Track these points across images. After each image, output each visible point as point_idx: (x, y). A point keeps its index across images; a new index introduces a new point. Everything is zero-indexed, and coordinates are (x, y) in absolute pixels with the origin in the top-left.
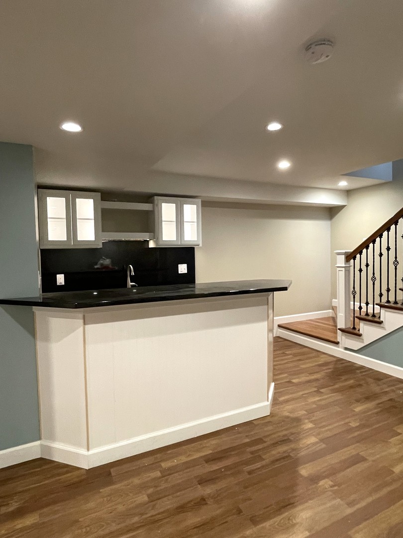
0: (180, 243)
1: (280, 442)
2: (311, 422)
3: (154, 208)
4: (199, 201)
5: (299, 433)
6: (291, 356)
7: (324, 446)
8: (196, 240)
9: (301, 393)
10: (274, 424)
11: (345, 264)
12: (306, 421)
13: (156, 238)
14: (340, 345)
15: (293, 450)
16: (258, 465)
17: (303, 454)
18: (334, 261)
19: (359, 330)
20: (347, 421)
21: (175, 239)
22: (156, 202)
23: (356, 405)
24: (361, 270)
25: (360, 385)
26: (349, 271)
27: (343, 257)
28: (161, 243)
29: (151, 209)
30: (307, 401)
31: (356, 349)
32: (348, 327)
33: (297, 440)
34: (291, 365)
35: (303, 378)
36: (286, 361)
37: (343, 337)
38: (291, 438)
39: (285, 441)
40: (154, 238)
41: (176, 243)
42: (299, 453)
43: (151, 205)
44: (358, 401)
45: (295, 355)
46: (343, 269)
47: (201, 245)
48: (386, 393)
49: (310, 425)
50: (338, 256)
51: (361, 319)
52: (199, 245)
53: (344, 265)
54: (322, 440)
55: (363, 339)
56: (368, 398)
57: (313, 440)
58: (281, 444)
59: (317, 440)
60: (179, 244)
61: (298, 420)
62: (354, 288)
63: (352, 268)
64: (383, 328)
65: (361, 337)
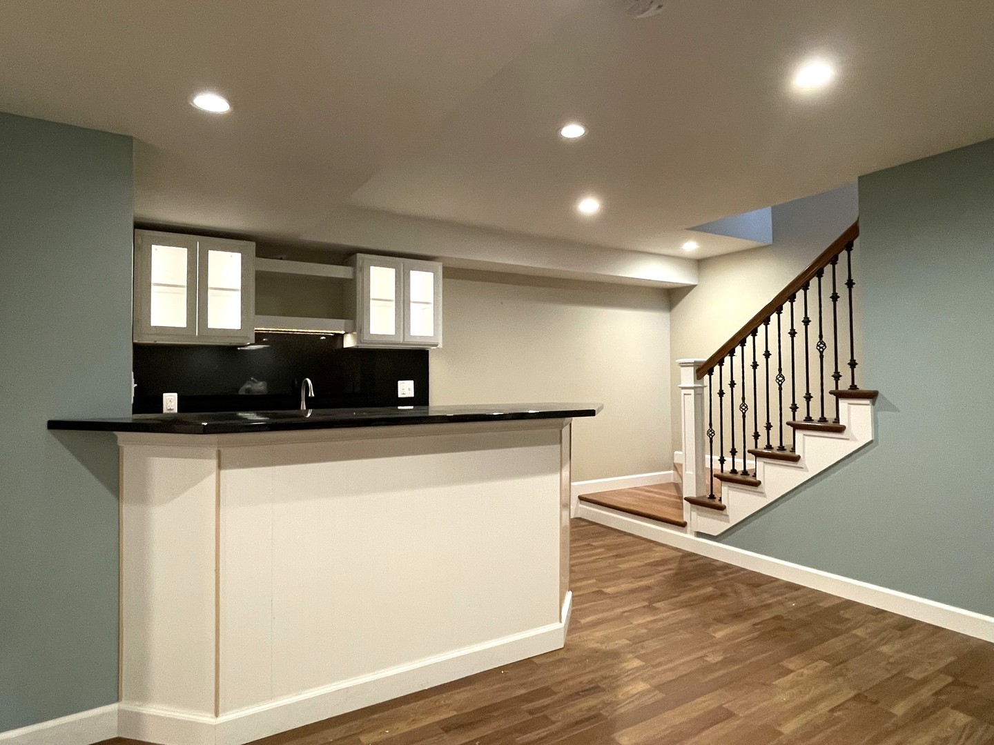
0: (401, 340)
1: (582, 691)
2: (638, 657)
3: (355, 273)
4: (439, 266)
5: (616, 677)
6: (602, 550)
7: (660, 696)
8: (432, 335)
9: (619, 610)
10: (571, 663)
11: (695, 383)
12: (630, 656)
13: (357, 328)
14: (688, 527)
15: (606, 704)
16: (542, 732)
17: (622, 710)
18: (676, 378)
19: (720, 500)
20: (700, 654)
21: (393, 333)
22: (359, 263)
23: (716, 627)
24: (721, 394)
25: (723, 596)
26: (702, 395)
27: (691, 370)
28: (366, 338)
29: (349, 276)
30: (632, 623)
31: (715, 534)
32: (702, 495)
33: (613, 688)
34: (602, 564)
35: (624, 586)
36: (593, 558)
37: (694, 514)
38: (603, 685)
39: (593, 689)
40: (354, 329)
41: (394, 340)
42: (616, 710)
43: (349, 269)
44: (719, 620)
45: (609, 548)
46: (692, 392)
47: (440, 346)
48: (768, 606)
49: (637, 663)
50: (682, 368)
51: (723, 479)
52: (436, 345)
53: (693, 385)
54: (657, 687)
55: (727, 516)
56: (737, 616)
57: (641, 686)
58: (583, 696)
59: (649, 687)
60: (401, 342)
61: (615, 655)
62: (711, 425)
63: (707, 390)
64: (762, 493)
65: (724, 512)
